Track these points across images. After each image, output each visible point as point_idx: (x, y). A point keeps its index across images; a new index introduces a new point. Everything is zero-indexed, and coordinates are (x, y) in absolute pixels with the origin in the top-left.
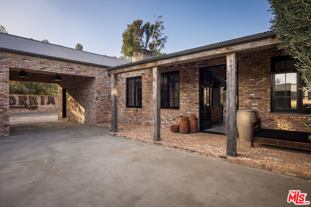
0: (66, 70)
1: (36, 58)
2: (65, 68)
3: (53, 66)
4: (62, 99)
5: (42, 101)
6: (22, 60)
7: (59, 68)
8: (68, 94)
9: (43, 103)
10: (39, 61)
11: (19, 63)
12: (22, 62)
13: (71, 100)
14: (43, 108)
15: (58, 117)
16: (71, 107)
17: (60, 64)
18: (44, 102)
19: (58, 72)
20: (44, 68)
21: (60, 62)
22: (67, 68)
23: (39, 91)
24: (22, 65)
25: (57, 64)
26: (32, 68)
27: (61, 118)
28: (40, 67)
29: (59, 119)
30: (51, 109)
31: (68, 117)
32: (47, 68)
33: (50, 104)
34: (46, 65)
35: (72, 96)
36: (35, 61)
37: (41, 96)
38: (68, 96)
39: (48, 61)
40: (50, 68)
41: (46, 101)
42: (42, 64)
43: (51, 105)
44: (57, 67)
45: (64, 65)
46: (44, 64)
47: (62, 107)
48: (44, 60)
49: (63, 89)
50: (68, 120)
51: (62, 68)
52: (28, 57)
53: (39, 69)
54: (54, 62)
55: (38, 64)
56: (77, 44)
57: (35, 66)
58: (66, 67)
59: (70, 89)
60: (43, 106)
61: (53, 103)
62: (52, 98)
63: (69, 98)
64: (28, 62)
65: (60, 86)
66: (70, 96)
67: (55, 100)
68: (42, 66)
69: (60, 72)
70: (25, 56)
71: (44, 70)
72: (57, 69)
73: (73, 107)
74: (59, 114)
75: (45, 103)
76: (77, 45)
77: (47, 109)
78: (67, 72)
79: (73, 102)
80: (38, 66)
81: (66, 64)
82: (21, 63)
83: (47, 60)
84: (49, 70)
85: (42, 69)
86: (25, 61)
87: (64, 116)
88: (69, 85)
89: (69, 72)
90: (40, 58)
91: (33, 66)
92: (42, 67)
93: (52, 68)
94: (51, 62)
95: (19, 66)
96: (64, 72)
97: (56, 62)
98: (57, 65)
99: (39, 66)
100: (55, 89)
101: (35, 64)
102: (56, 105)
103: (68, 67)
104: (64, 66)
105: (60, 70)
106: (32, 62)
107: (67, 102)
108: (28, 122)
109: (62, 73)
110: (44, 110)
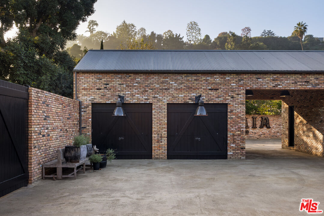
0: (300, 85)
1: (269, 75)
2: (299, 82)
3: (285, 82)
4: (287, 121)
5: (253, 123)
6: (256, 80)
7: (293, 83)
8: (296, 114)
9: (254, 127)
10: (271, 78)
11: (254, 83)
12: (256, 81)
13: (301, 122)
14: (255, 133)
15: (283, 145)
16: (301, 132)
17: (294, 78)
18: (256, 124)
19: (291, 88)
20: (277, 86)
21: (294, 75)
22: (302, 82)
23: (251, 109)
24: (256, 85)
25: (291, 78)
26: (265, 86)
27: (286, 146)
28: (273, 85)
29: (283, 148)
30: (264, 134)
31: (296, 145)
32: (279, 85)
33: (263, 127)
34: (278, 82)
35: (302, 116)
36: (268, 78)
37: (253, 116)
38: (298, 116)
39: (281, 77)
40: (283, 85)
41: (258, 123)
42: (274, 81)
43: (265, 130)
44: (290, 82)
45: (298, 78)
46: (277, 80)
47: (287, 132)
48: (277, 77)
49: (289, 107)
50: (296, 150)
51: (296, 83)
52: (262, 75)
53: (272, 86)
54: (287, 77)
55: (270, 82)
56: (298, 24)
57: (267, 85)
58: (301, 80)
59: (300, 107)
60: (255, 131)
61: (268, 126)
62: (266, 119)
63: (299, 119)
64: (261, 81)
65: (285, 103)
66: (301, 117)
67: (271, 122)
68: (274, 83)
69: (294, 88)
70: (258, 75)
71: (276, 88)
72: (291, 85)
73: (304, 132)
74: (284, 142)
75: (257, 126)
76: (297, 26)
77: (260, 135)
78: (302, 87)
79: (303, 125)
80: (270, 84)
81: (301, 77)
82: (255, 83)
83: (279, 75)
84: (282, 86)
85: (274, 87)
86: (259, 80)
87: (291, 143)
88: (298, 101)
89: (304, 87)
90: (272, 75)
91: (266, 85)
92: (274, 85)
93: (285, 84)
94: (284, 77)
95: (254, 86)
96: (299, 87)
97: (289, 77)
98: (290, 80)
99: (272, 83)
100: (270, 106)
101: (268, 82)
102: (272, 130)
103: (303, 80)
104: (298, 80)
105: (294, 85)
106: (265, 80)
107: (295, 125)
108: (249, 149)
109: (296, 88)
110: (256, 136)
